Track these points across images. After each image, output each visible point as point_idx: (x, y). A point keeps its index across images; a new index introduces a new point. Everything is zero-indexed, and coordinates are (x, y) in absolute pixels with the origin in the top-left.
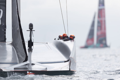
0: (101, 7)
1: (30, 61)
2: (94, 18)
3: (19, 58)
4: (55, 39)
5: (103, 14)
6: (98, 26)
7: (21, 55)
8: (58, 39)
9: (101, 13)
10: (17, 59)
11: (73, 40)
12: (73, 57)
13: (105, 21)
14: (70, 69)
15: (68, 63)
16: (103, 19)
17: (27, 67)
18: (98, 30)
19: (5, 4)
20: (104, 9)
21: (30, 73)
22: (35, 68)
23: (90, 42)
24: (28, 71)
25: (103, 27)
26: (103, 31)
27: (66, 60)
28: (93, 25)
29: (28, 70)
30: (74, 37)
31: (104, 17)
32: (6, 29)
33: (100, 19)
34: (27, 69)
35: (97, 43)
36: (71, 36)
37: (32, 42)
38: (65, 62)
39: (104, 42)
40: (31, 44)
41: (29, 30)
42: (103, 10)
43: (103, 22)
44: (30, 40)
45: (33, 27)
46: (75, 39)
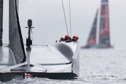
0: (105, 3)
1: (29, 62)
2: (97, 15)
3: (16, 59)
4: (56, 41)
5: (106, 10)
6: (101, 24)
7: (19, 56)
8: (60, 41)
9: (104, 9)
10: (15, 60)
11: (76, 41)
12: (76, 58)
13: (108, 19)
14: (72, 71)
15: (70, 65)
16: (106, 16)
17: (25, 68)
18: (100, 28)
19: (1, 5)
20: (107, 5)
21: (28, 75)
22: (33, 70)
23: (92, 41)
24: (26, 73)
25: (106, 25)
26: (106, 29)
27: (68, 62)
28: (95, 23)
29: (26, 71)
30: (77, 38)
31: (108, 13)
32: (2, 33)
33: (104, 16)
34: (24, 70)
35: (100, 42)
36: (74, 37)
37: (31, 40)
38: (67, 64)
39: (107, 42)
40: (29, 42)
41: (28, 27)
42: (106, 7)
43: (107, 20)
44: (28, 38)
45: (32, 23)
46: (78, 40)
